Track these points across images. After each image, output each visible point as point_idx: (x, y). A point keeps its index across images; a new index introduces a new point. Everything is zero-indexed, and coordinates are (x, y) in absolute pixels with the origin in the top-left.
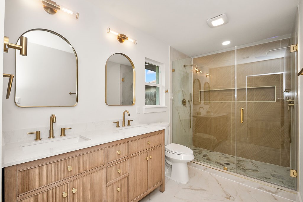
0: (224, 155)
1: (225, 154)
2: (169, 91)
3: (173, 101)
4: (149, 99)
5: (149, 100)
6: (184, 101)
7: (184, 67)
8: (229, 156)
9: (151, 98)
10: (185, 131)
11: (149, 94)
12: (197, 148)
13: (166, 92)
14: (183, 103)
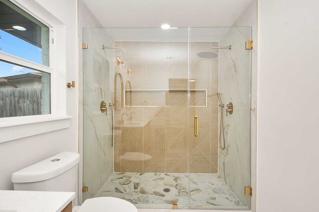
0: (157, 176)
1: (158, 174)
2: (77, 84)
3: (84, 103)
4: (28, 99)
5: (28, 103)
6: (103, 105)
7: (103, 48)
8: (163, 175)
9: (32, 98)
10: (105, 154)
11: (30, 92)
12: (121, 174)
13: (69, 86)
14: (101, 107)
